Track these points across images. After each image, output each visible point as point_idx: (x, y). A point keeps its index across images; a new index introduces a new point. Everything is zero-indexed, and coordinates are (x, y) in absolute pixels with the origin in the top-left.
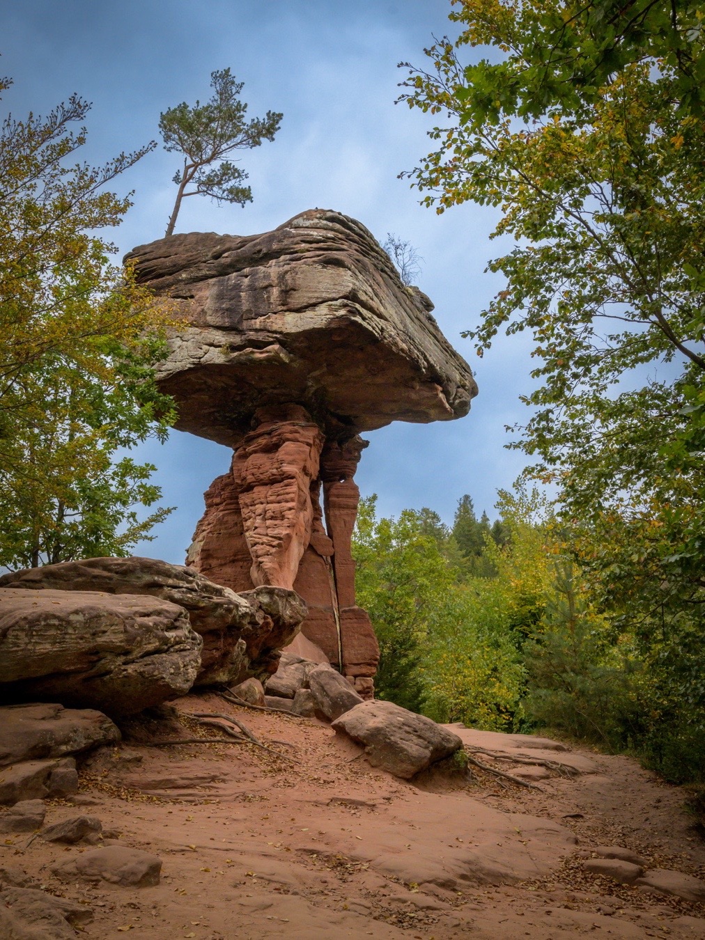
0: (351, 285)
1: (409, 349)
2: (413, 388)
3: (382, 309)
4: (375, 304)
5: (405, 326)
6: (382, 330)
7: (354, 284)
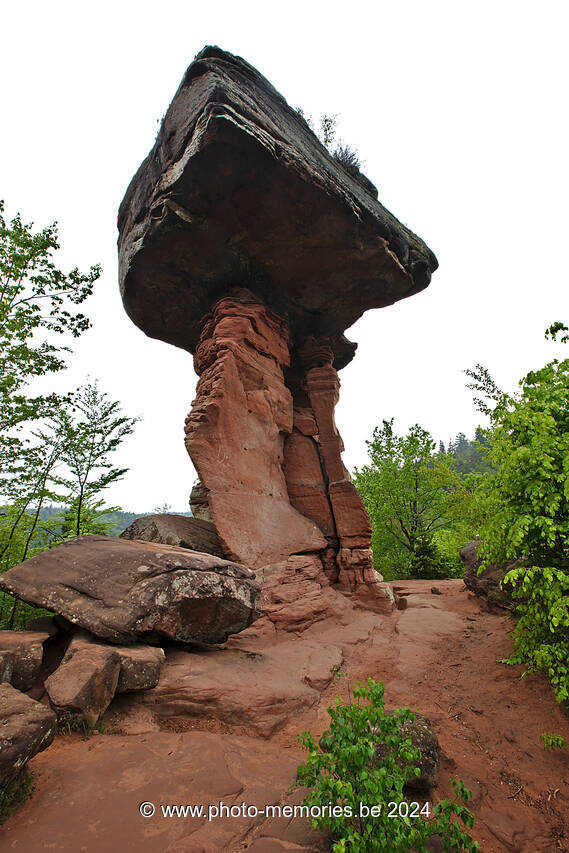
0: (215, 84)
1: (328, 182)
2: (356, 248)
3: (276, 128)
4: (261, 116)
5: (319, 160)
6: (276, 146)
7: (218, 82)
